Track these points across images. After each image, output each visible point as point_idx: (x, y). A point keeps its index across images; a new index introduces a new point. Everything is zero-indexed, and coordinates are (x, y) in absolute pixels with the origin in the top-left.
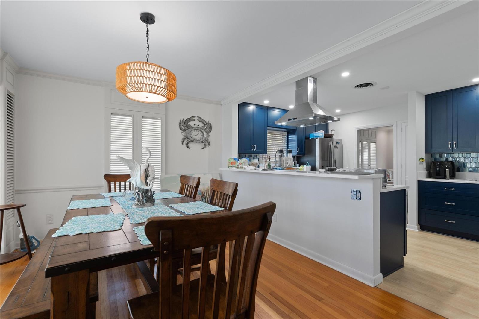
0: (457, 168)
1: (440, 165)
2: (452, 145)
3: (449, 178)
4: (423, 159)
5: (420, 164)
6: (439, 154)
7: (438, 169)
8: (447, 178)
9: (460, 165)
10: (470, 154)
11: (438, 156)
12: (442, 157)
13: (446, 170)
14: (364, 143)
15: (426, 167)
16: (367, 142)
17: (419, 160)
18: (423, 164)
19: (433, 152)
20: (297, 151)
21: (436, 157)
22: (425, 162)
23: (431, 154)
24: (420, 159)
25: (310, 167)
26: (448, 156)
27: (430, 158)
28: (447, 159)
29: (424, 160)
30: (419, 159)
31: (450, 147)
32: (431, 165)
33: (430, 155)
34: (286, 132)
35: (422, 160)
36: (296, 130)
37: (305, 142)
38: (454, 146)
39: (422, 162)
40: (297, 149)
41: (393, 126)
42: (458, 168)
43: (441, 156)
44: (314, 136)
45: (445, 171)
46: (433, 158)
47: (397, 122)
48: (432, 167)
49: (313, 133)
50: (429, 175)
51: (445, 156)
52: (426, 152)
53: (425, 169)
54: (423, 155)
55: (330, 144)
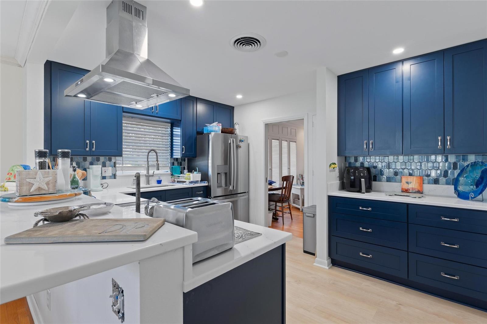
0: (373, 176)
1: (354, 172)
2: (368, 145)
3: (365, 192)
4: (334, 164)
5: (330, 171)
6: (353, 158)
7: (352, 178)
8: (362, 192)
9: (377, 173)
10: (388, 157)
11: (352, 160)
12: (357, 162)
13: (362, 179)
14: (282, 142)
15: (339, 176)
16: (287, 141)
17: (330, 166)
18: (335, 171)
19: (347, 155)
20: (183, 151)
21: (351, 161)
22: (337, 168)
23: (346, 157)
24: (331, 164)
25: (200, 175)
26: (364, 159)
27: (344, 163)
28: (362, 164)
29: (337, 165)
30: (329, 164)
31: (366, 148)
32: (344, 172)
33: (344, 158)
34: (169, 123)
35: (333, 166)
36: (181, 121)
37: (196, 139)
38: (371, 147)
39: (334, 168)
40: (183, 148)
41: (303, 119)
42: (375, 176)
43: (356, 160)
44: (208, 130)
45: (360, 180)
46: (347, 162)
47: (308, 114)
48: (345, 175)
49: (206, 126)
50: (343, 187)
51: (361, 159)
52: (339, 154)
53: (338, 178)
54: (335, 158)
55: (229, 142)
